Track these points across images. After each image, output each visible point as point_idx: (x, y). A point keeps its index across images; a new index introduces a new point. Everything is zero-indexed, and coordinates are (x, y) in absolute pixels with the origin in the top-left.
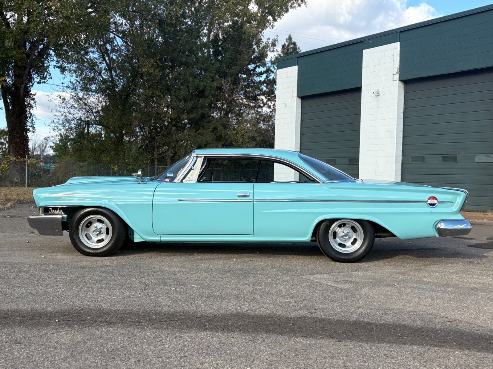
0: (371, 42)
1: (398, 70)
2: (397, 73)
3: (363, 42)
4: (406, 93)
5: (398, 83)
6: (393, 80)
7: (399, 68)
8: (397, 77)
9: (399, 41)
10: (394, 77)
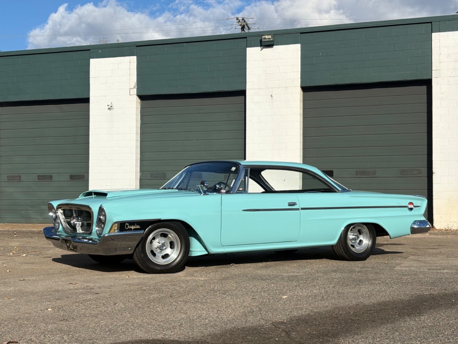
0: (100, 51)
1: (135, 84)
2: (134, 87)
3: (89, 50)
4: (142, 108)
5: (135, 97)
6: (130, 95)
7: (136, 82)
8: (134, 91)
9: (136, 56)
10: (131, 91)
